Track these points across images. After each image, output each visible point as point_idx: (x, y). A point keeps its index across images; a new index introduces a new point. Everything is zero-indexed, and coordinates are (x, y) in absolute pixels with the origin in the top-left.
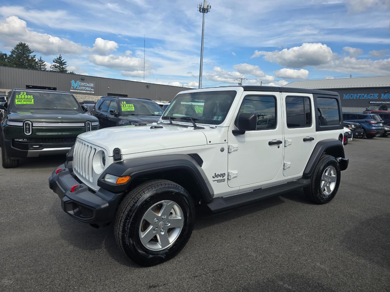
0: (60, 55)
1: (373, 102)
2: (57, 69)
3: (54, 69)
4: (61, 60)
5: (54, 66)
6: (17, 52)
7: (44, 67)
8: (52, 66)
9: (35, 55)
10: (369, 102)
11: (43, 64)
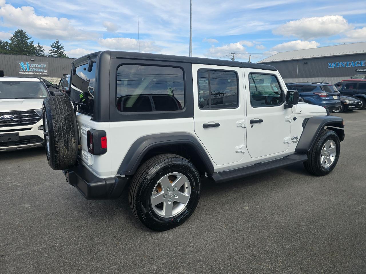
0: (57, 40)
1: (360, 70)
2: (55, 54)
3: (52, 54)
4: (59, 45)
5: (52, 51)
6: (15, 40)
7: (42, 52)
8: (51, 51)
9: (33, 42)
10: (356, 70)
11: (41, 50)
